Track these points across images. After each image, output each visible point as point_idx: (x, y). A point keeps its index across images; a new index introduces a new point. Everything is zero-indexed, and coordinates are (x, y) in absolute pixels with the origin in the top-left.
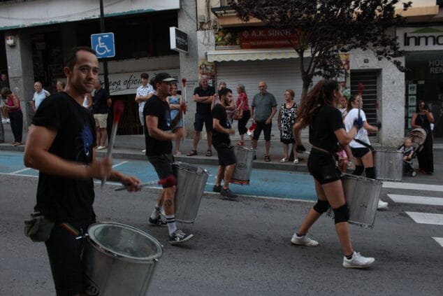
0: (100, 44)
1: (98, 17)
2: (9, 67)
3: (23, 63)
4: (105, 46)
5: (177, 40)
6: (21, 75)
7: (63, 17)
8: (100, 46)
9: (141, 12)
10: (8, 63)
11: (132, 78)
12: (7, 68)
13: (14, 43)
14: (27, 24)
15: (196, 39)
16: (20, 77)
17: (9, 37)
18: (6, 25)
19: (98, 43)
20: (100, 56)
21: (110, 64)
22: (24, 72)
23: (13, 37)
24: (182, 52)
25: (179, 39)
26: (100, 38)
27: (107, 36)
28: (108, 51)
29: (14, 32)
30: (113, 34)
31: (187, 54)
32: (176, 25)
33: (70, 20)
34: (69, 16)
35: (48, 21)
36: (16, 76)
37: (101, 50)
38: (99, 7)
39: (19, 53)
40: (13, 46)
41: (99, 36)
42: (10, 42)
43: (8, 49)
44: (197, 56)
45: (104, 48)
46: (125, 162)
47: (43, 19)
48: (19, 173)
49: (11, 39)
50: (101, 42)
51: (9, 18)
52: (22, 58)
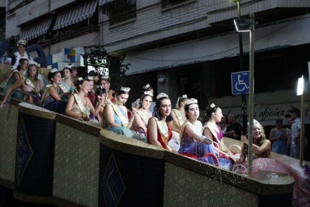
0: (239, 81)
1: (236, 55)
4: (244, 83)
7: (204, 57)
8: (240, 84)
9: (277, 48)
11: (268, 111)
13: (164, 80)
14: (176, 64)
18: (158, 67)
20: (239, 92)
23: (164, 76)
26: (239, 76)
27: (246, 74)
28: (247, 88)
29: (164, 71)
33: (211, 59)
34: (210, 56)
35: (192, 61)
37: (240, 87)
38: (238, 45)
39: (167, 88)
40: (163, 83)
41: (239, 74)
42: (161, 80)
43: (159, 86)
45: (244, 85)
47: (188, 60)
49: (162, 77)
50: (241, 79)
51: (162, 61)
52: (169, 93)
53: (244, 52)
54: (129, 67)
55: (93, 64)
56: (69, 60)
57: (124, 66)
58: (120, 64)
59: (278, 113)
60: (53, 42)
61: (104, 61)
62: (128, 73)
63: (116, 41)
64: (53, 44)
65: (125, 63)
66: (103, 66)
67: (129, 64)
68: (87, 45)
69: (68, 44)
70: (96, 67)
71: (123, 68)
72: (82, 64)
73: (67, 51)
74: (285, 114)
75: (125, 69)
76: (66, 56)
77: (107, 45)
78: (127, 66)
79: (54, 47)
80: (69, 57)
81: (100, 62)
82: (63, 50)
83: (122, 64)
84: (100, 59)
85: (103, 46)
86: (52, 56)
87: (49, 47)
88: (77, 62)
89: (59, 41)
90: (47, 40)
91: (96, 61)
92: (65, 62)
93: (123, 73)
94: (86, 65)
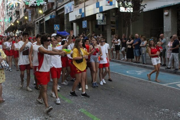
2: (165, 27)
3: (172, 24)
6: (170, 31)
10: (164, 24)
12: (163, 27)
13: (168, 13)
14: (176, 3)
16: (170, 32)
17: (166, 11)
18: (164, 5)
22: (172, 29)
23: (168, 11)
29: (168, 8)
36: (168, 31)
39: (170, 19)
40: (167, 15)
42: (166, 13)
43: (164, 17)
48: (167, 85)
49: (167, 12)
51: (167, 1)
52: (171, 22)
54: (146, 6)
55: (124, 5)
56: (109, 4)
57: (142, 6)
58: (140, 4)
61: (130, 4)
62: (145, 10)
65: (143, 4)
66: (129, 6)
67: (146, 5)
70: (126, 7)
71: (142, 7)
72: (117, 7)
75: (143, 8)
76: (107, 2)
78: (144, 6)
80: (109, 2)
81: (128, 4)
83: (141, 5)
84: (128, 2)
86: (99, 2)
88: (114, 5)
91: (126, 4)
92: (107, 5)
93: (142, 10)
94: (119, 7)
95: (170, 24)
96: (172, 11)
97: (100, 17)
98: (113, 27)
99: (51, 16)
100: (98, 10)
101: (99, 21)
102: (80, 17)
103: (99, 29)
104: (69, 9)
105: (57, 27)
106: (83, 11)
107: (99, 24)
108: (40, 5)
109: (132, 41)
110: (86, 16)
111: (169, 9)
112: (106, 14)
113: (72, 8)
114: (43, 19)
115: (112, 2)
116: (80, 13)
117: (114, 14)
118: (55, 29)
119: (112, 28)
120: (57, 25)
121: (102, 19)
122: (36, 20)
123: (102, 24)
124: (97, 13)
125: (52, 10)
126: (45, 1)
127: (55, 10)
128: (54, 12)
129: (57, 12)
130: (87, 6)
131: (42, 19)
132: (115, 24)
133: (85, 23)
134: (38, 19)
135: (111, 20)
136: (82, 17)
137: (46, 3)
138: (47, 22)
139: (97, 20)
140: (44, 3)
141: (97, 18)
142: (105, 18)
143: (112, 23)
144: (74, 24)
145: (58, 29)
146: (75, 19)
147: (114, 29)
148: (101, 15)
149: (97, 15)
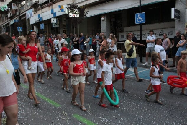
0: (139, 17)
1: (137, 6)
2: (102, 28)
4: (141, 18)
5: (175, 14)
6: (106, 31)
7: (123, 7)
8: (139, 19)
9: (157, 2)
12: (101, 29)
14: (109, 11)
15: (185, 13)
17: (102, 17)
18: (101, 12)
19: (138, 17)
20: (139, 22)
21: (143, 26)
22: (107, 30)
24: (177, 20)
25: (176, 13)
26: (139, 15)
27: (142, 14)
28: (142, 20)
30: (145, 13)
31: (179, 21)
32: (175, 7)
33: (126, 9)
34: (125, 7)
35: (117, 10)
36: (104, 31)
37: (139, 20)
38: (139, 1)
39: (106, 23)
40: (103, 20)
42: (103, 19)
43: (102, 21)
44: (185, 21)
45: (141, 19)
46: (148, 69)
47: (115, 9)
50: (140, 16)
51: (103, 10)
52: (107, 25)
53: (141, 4)
54: (88, 12)
56: (61, 11)
57: (86, 12)
59: (156, 33)
60: (54, 3)
61: (76, 10)
62: (88, 16)
63: (82, 1)
64: (53, 4)
65: (86, 11)
66: (76, 13)
67: (88, 11)
68: (69, 4)
69: (60, 3)
70: (73, 13)
71: (85, 13)
72: (67, 13)
73: (60, 7)
74: (159, 34)
76: (60, 9)
77: (78, 3)
79: (54, 6)
80: (61, 9)
81: (74, 11)
82: (58, 6)
83: (85, 11)
85: (76, 4)
86: (53, 9)
87: (52, 5)
88: (65, 11)
89: (56, 3)
90: (51, 2)
92: (59, 12)
93: (85, 15)
94: (69, 13)
95: (106, 27)
96: (107, 18)
97: (54, 21)
98: (65, 28)
99: (15, 21)
100: (52, 16)
101: (53, 24)
102: (38, 21)
103: (54, 31)
104: (30, 15)
105: (20, 29)
106: (41, 16)
107: (53, 26)
108: (5, 10)
109: (77, 39)
110: (43, 20)
111: (104, 16)
112: (59, 18)
113: (32, 14)
114: (9, 23)
115: (63, 9)
116: (38, 18)
117: (65, 19)
118: (18, 31)
119: (64, 30)
120: (20, 28)
121: (56, 22)
122: (3, 23)
123: (56, 26)
124: (52, 18)
125: (16, 16)
126: (9, 7)
127: (18, 16)
128: (18, 17)
129: (20, 17)
130: (44, 12)
131: (7, 23)
132: (66, 26)
133: (42, 25)
134: (4, 22)
135: (63, 24)
136: (40, 21)
137: (9, 9)
138: (12, 25)
139: (52, 23)
140: (7, 9)
141: (52, 22)
142: (58, 22)
143: (64, 25)
144: (35, 27)
145: (21, 31)
146: (35, 23)
147: (65, 31)
148: (55, 19)
149: (52, 19)
